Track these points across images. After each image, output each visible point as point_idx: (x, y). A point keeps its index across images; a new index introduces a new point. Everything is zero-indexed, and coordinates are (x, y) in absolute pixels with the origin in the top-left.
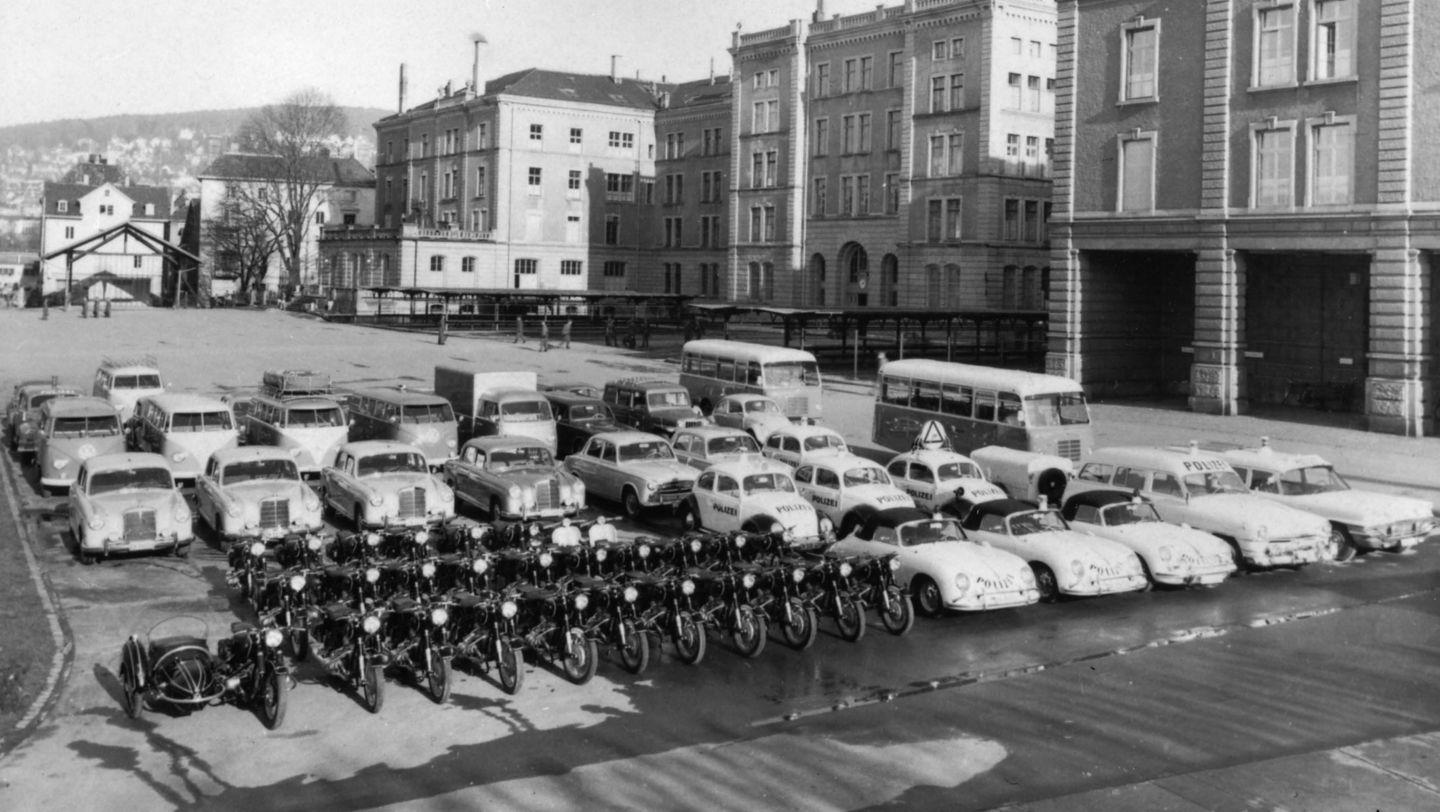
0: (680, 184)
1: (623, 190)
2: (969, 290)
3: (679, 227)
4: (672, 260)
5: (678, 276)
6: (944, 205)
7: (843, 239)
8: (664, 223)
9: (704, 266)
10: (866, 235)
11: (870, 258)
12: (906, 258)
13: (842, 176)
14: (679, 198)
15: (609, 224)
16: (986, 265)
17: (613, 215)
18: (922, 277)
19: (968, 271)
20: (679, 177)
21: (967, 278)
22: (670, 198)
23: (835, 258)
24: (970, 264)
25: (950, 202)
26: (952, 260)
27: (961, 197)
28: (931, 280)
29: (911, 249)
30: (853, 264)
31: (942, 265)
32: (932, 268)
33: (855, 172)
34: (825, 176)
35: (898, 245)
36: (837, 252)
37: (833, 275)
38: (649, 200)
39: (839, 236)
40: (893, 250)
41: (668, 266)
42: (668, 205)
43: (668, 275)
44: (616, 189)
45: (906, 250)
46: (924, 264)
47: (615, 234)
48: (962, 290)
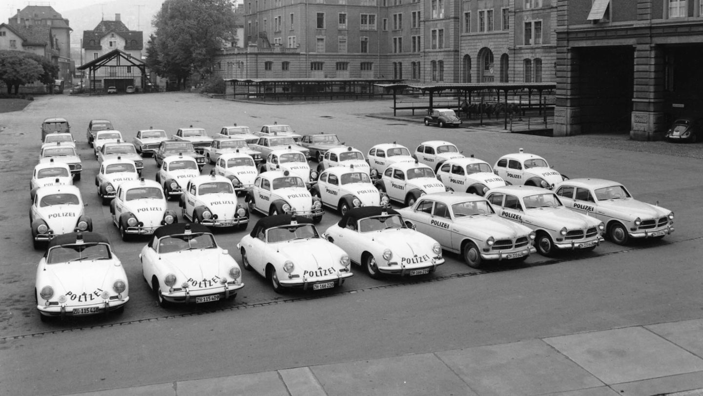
0: (400, 19)
1: (370, 23)
2: (547, 73)
3: (400, 43)
4: (397, 61)
5: (401, 69)
6: (533, 24)
7: (480, 46)
8: (393, 40)
9: (414, 63)
10: (492, 43)
11: (494, 56)
12: (513, 56)
13: (479, 10)
14: (400, 27)
15: (362, 42)
16: (555, 58)
17: (364, 37)
18: (522, 66)
19: (546, 62)
20: (400, 15)
21: (546, 66)
22: (396, 28)
23: (476, 56)
24: (547, 58)
25: (536, 23)
26: (538, 56)
27: (541, 20)
28: (526, 67)
29: (515, 51)
30: (487, 59)
31: (532, 59)
32: (527, 61)
33: (486, 8)
34: (470, 11)
35: (509, 49)
36: (477, 53)
37: (476, 66)
38: (385, 28)
39: (478, 44)
40: (507, 52)
41: (395, 63)
42: (395, 32)
43: (395, 69)
44: (366, 23)
45: (513, 51)
46: (523, 59)
47: (366, 48)
48: (543, 72)
